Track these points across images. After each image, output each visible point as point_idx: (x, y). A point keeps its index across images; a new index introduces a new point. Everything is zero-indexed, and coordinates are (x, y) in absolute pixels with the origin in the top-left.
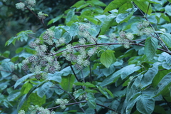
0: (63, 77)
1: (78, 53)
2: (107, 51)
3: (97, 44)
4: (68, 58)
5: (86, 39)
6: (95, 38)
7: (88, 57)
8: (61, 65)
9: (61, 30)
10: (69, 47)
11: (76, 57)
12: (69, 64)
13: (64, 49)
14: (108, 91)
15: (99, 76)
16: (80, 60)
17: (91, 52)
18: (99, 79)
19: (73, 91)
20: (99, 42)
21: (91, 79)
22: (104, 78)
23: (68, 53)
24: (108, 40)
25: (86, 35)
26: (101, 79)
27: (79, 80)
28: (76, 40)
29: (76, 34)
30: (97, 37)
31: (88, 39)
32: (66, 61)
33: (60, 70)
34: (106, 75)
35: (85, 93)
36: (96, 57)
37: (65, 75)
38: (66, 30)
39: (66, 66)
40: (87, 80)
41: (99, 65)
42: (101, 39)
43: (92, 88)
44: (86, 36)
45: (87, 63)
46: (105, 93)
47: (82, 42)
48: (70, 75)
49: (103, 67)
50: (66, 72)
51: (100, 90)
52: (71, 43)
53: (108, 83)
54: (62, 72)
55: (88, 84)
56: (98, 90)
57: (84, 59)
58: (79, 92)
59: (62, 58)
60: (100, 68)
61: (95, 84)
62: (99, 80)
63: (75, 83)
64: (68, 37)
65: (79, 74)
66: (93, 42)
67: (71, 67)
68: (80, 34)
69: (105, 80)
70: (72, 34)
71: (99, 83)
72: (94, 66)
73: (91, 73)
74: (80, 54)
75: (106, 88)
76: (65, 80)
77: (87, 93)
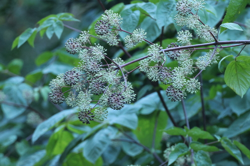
0: (141, 116)
1: (175, 62)
2: (239, 59)
3: (217, 44)
4: (153, 74)
5: (192, 31)
6: (213, 29)
7: (196, 73)
8: (136, 90)
9: (138, 13)
10: (154, 51)
11: (171, 72)
12: (155, 87)
13: (143, 55)
14: (243, 147)
15: (223, 114)
16: (179, 79)
17: (205, 61)
18: (222, 121)
19: (164, 147)
20: (223, 38)
21: (203, 120)
22: (233, 118)
23: (152, 64)
24: (242, 33)
25: (192, 22)
26: (227, 122)
27: (178, 124)
28: (170, 34)
29: (171, 21)
30: (218, 26)
31: (198, 32)
32: (147, 81)
33: (133, 102)
34: (238, 112)
35: (190, 153)
36: (216, 71)
37: (146, 112)
38: (148, 11)
39: (148, 93)
40: (195, 122)
41: (222, 90)
42: (227, 31)
43: (205, 141)
44: (192, 26)
45: (194, 84)
46: (235, 153)
47: (184, 38)
48: (156, 113)
49: (230, 94)
50: (147, 106)
51: (224, 145)
52: (159, 40)
53: (243, 130)
54: (138, 105)
55: (197, 132)
56: (219, 145)
57: (188, 77)
58: (177, 151)
59: (138, 75)
60: (224, 97)
61: (212, 132)
62: (221, 124)
63: (168, 130)
64: (152, 27)
65: (176, 109)
66: (208, 39)
67: (160, 95)
68: (179, 21)
69: (234, 124)
70: (162, 22)
71: (222, 130)
72: (211, 91)
73: (205, 107)
74: (178, 65)
75: (237, 142)
76: (146, 123)
77: (196, 151)
